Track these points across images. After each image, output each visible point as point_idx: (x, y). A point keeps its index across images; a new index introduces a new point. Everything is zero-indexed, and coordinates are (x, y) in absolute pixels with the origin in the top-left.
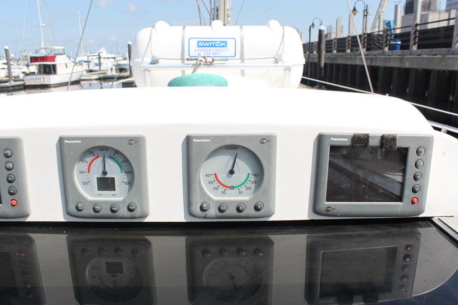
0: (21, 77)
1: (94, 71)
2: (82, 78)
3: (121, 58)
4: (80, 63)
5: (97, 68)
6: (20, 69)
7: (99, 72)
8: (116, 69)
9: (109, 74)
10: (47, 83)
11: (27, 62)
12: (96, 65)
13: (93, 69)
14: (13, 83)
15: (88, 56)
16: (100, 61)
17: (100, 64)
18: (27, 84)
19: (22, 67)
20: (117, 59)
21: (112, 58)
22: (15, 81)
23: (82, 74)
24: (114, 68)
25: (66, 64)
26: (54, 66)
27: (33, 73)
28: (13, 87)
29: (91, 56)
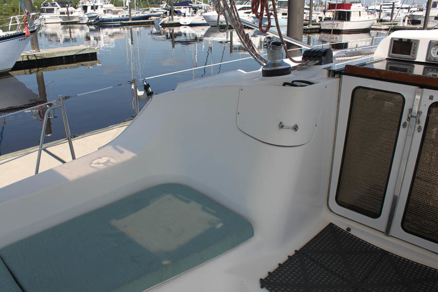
0: (317, 22)
1: (385, 21)
2: (372, 27)
3: (416, 9)
4: (372, 12)
5: (389, 18)
6: (318, 14)
7: (389, 23)
8: (408, 21)
9: (401, 24)
10: (340, 28)
11: (324, 8)
12: (388, 15)
13: (384, 19)
14: (311, 26)
15: (381, 6)
16: (393, 11)
17: (392, 15)
18: (322, 28)
19: (319, 12)
20: (411, 10)
21: (406, 8)
22: (313, 25)
23: (373, 23)
24: (407, 19)
25: (360, 12)
26: (349, 13)
27: (329, 19)
28: (310, 29)
29: (384, 5)
